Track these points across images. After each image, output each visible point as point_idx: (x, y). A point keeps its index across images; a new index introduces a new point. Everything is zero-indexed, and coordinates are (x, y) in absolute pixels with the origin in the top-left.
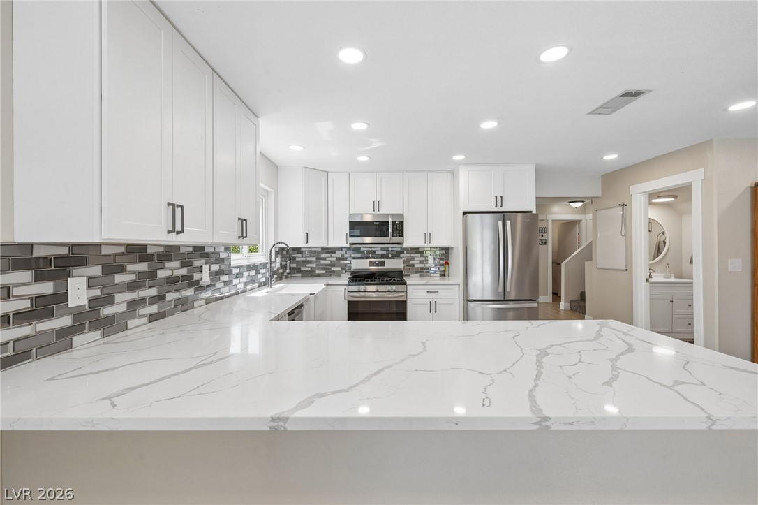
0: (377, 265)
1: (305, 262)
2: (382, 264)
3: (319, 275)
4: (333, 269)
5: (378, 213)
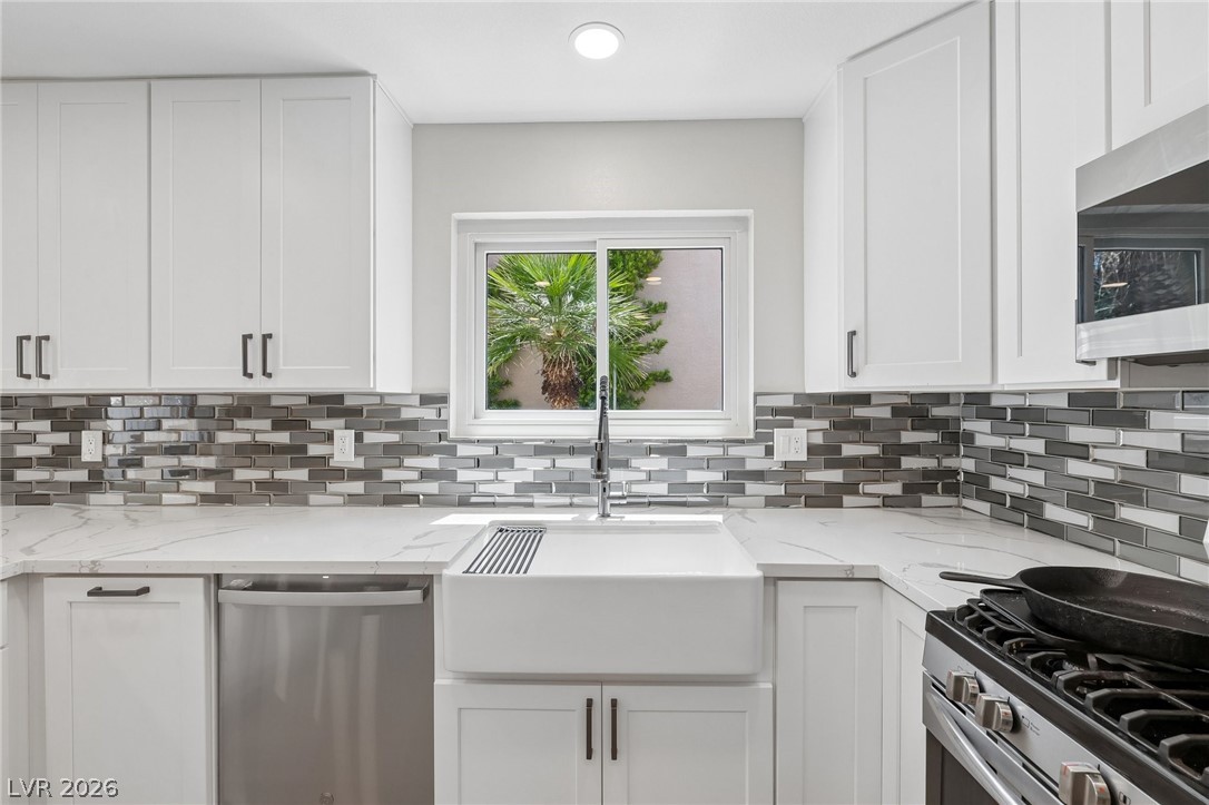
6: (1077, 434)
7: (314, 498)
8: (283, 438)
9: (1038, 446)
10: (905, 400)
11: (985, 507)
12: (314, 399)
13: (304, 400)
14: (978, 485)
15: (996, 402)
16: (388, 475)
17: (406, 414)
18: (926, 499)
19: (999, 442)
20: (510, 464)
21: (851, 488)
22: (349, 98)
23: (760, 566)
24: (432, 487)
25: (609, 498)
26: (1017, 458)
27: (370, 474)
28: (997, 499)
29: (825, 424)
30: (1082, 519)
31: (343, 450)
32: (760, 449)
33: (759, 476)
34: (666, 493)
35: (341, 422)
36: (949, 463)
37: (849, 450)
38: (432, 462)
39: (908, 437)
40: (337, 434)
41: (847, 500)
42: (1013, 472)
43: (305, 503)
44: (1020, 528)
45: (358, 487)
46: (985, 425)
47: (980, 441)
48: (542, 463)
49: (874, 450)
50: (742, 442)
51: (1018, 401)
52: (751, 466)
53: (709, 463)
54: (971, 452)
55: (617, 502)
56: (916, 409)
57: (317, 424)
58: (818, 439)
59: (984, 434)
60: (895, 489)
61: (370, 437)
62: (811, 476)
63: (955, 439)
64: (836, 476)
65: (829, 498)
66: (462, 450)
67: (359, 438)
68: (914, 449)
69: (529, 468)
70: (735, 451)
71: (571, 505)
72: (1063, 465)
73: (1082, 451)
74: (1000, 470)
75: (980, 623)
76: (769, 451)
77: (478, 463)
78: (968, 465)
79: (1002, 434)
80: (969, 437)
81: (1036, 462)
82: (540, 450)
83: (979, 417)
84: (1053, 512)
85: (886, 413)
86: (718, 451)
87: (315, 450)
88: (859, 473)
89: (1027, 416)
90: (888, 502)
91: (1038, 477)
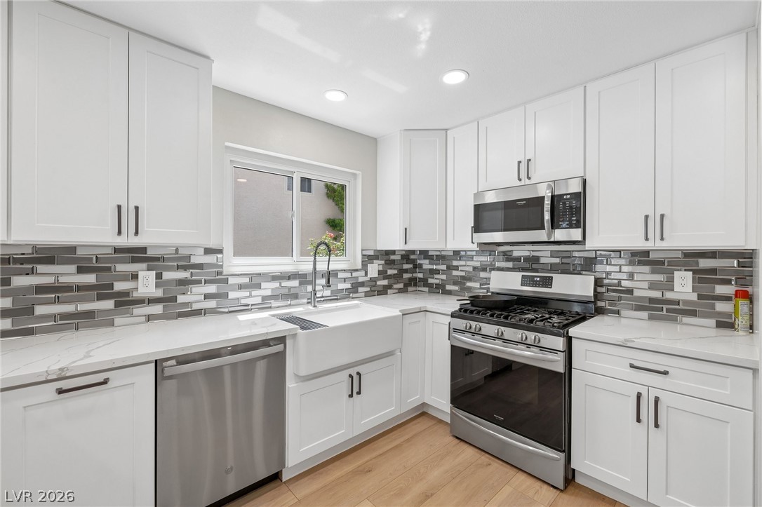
0: (535, 284)
1: (433, 272)
2: (547, 282)
3: (449, 293)
4: (469, 284)
5: (528, 182)
6: (455, 263)
7: (118, 321)
8: (90, 279)
9: (444, 267)
10: (404, 253)
11: (426, 289)
12: (117, 250)
13: (110, 251)
14: (424, 282)
15: (430, 253)
16: (181, 299)
17: (194, 260)
18: (410, 289)
19: (431, 267)
20: (258, 286)
21: (390, 287)
22: (198, 69)
23: (400, 311)
24: (212, 304)
25: (317, 298)
26: (437, 272)
27: (168, 300)
28: (430, 286)
29: (383, 262)
30: (456, 288)
31: (146, 284)
32: (363, 273)
33: (362, 284)
34: (329, 295)
35: (144, 265)
36: (415, 275)
37: (390, 272)
38: (212, 289)
39: (406, 266)
40: (141, 274)
41: (389, 291)
42: (436, 276)
43: (112, 324)
44: (437, 294)
45: (157, 309)
46: (427, 261)
47: (425, 267)
48: (276, 284)
49: (396, 272)
50: (357, 270)
51: (438, 253)
52: (361, 280)
53: (345, 280)
54: (421, 271)
55: (319, 299)
56: (407, 256)
57: (121, 267)
58: (381, 268)
59: (426, 265)
60: (401, 286)
61: (168, 275)
62: (379, 283)
63: (416, 266)
64: (385, 282)
65: (383, 291)
66: (232, 281)
67: (159, 276)
68: (406, 271)
69: (268, 288)
70: (355, 274)
71: (290, 305)
72: (451, 273)
73: (456, 268)
74: (432, 276)
75: (466, 311)
76: (366, 274)
77: (241, 287)
78: (420, 275)
79: (433, 264)
80: (421, 265)
81: (444, 272)
82: (275, 278)
83: (425, 258)
84: (448, 287)
85: (399, 257)
86: (348, 275)
87: (119, 286)
88: (392, 281)
89: (441, 258)
90: (400, 291)
91: (444, 277)
